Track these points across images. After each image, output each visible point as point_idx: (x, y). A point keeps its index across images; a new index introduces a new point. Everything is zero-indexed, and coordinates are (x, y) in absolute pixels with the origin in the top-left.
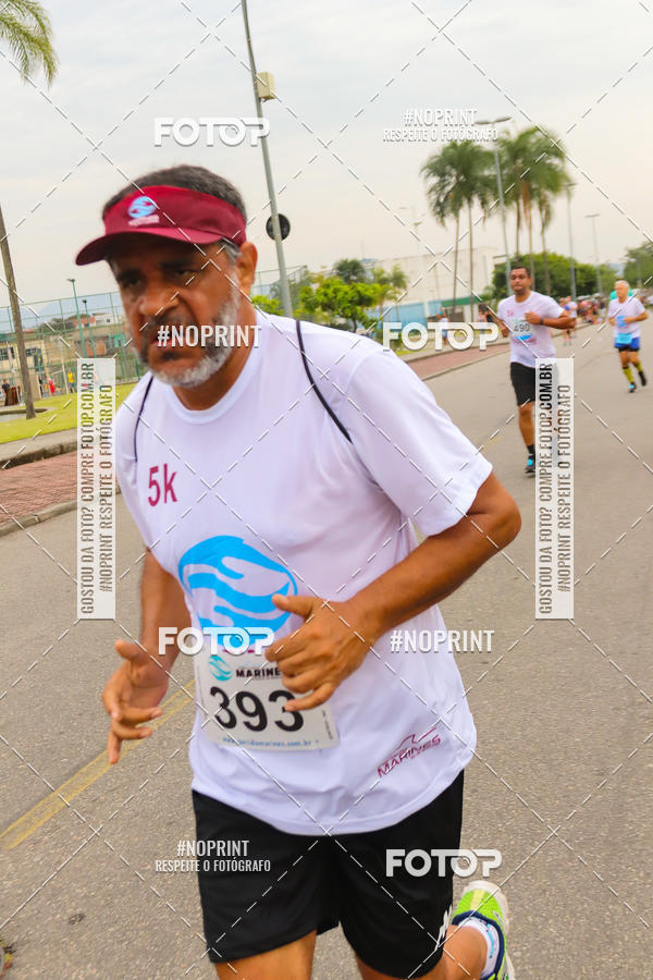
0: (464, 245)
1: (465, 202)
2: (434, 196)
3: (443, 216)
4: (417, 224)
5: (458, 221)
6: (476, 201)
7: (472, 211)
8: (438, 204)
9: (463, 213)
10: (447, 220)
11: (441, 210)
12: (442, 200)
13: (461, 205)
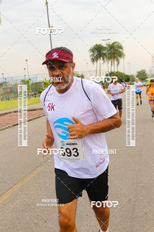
0: (98, 69)
1: (99, 59)
2: (91, 57)
3: (94, 62)
4: (87, 63)
5: (97, 63)
6: (102, 58)
7: (101, 61)
8: (92, 59)
9: (98, 61)
10: (94, 63)
11: (93, 60)
12: (93, 58)
13: (98, 59)
